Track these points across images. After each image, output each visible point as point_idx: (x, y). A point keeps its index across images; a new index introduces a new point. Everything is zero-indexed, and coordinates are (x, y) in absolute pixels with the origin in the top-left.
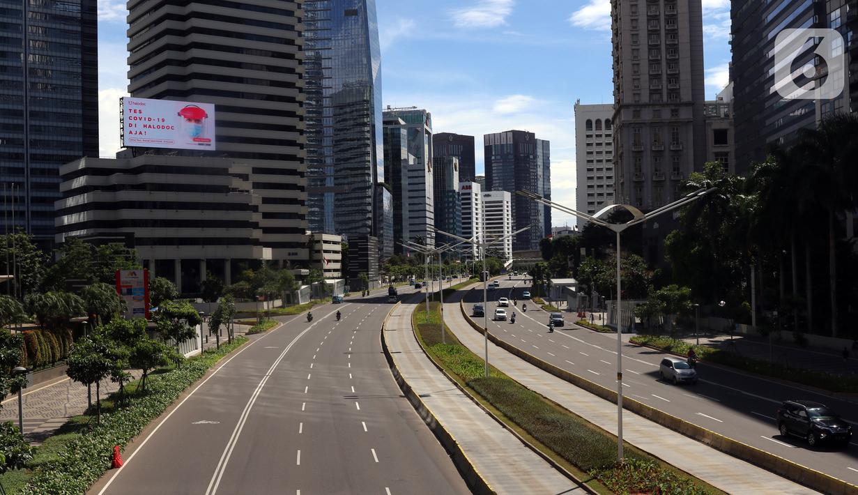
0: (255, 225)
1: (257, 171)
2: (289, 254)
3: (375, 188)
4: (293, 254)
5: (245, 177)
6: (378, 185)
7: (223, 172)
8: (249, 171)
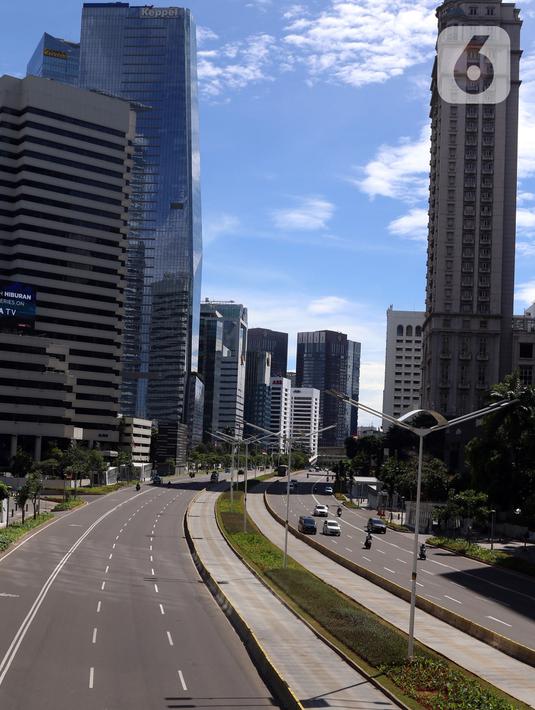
0: (68, 405)
1: (73, 352)
2: (100, 435)
3: (188, 376)
4: (104, 435)
5: (62, 358)
6: (191, 374)
7: (41, 351)
8: (66, 352)
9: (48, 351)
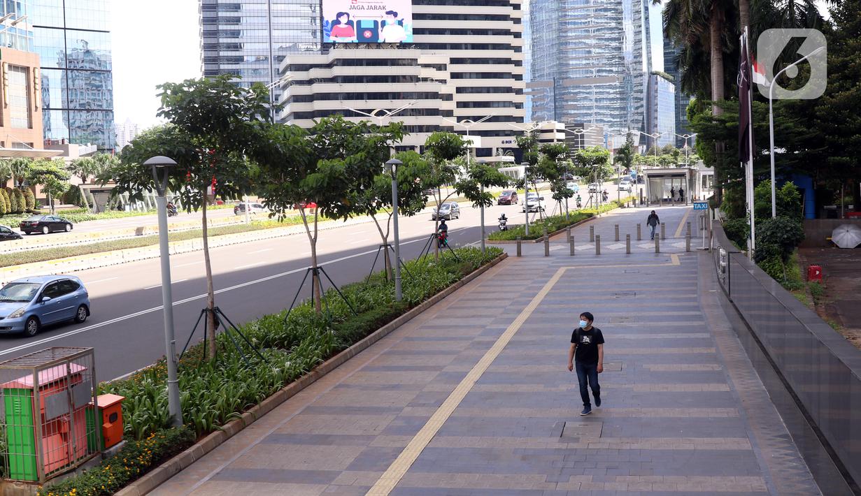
0: (449, 113)
1: (454, 61)
2: (503, 142)
3: (650, 77)
4: (507, 142)
5: (440, 67)
6: (653, 74)
7: (413, 62)
8: (447, 61)
9: (419, 62)
